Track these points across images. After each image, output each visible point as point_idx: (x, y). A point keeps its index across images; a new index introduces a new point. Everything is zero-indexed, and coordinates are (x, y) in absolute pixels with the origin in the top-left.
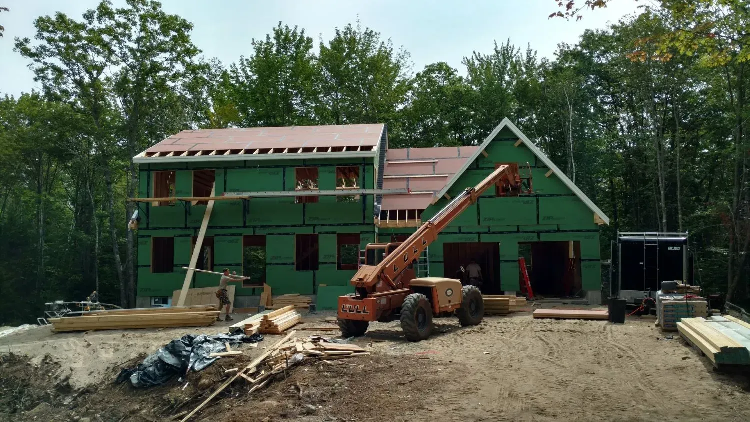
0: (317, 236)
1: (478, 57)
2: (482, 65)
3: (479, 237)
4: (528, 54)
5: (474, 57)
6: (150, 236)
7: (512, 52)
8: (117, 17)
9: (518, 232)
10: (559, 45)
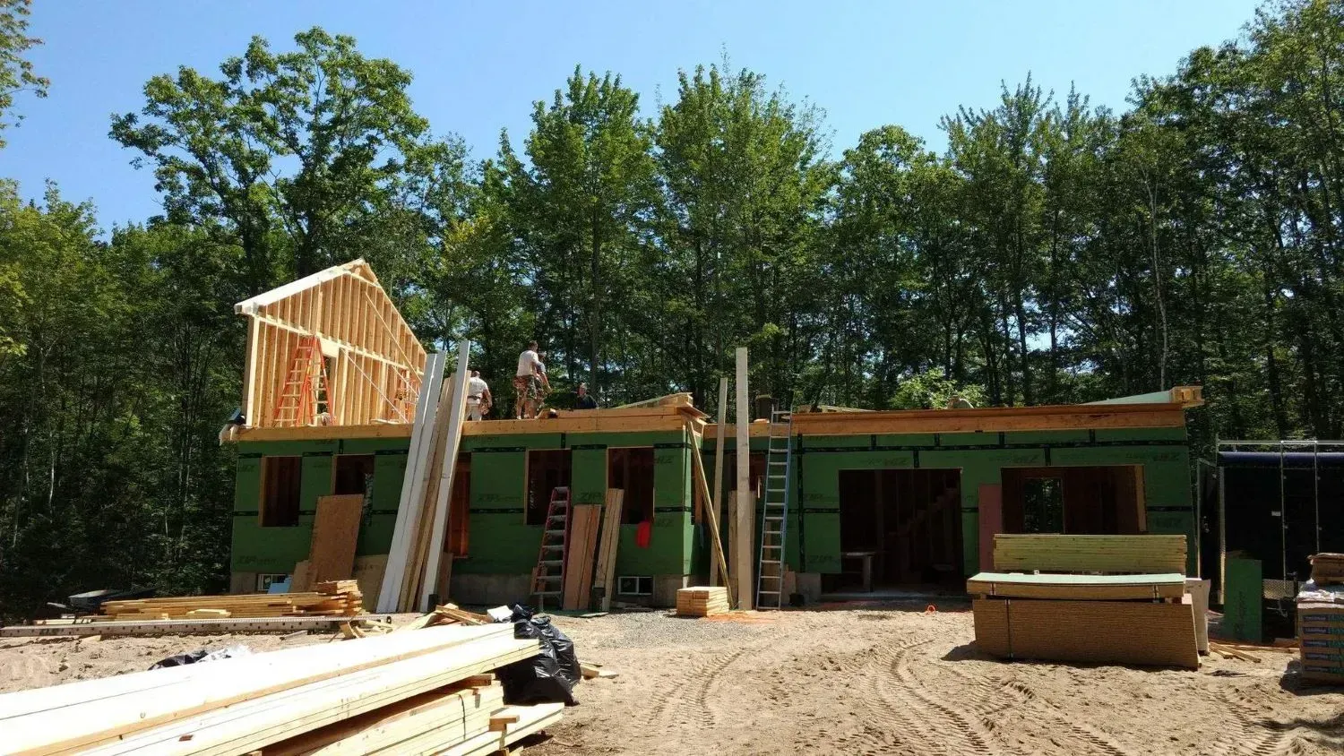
0: (569, 453)
1: (970, 116)
2: (977, 131)
3: (916, 456)
4: (1070, 102)
5: (962, 117)
6: (259, 456)
7: (1036, 101)
8: (280, 68)
9: (1001, 446)
10: (1134, 81)
